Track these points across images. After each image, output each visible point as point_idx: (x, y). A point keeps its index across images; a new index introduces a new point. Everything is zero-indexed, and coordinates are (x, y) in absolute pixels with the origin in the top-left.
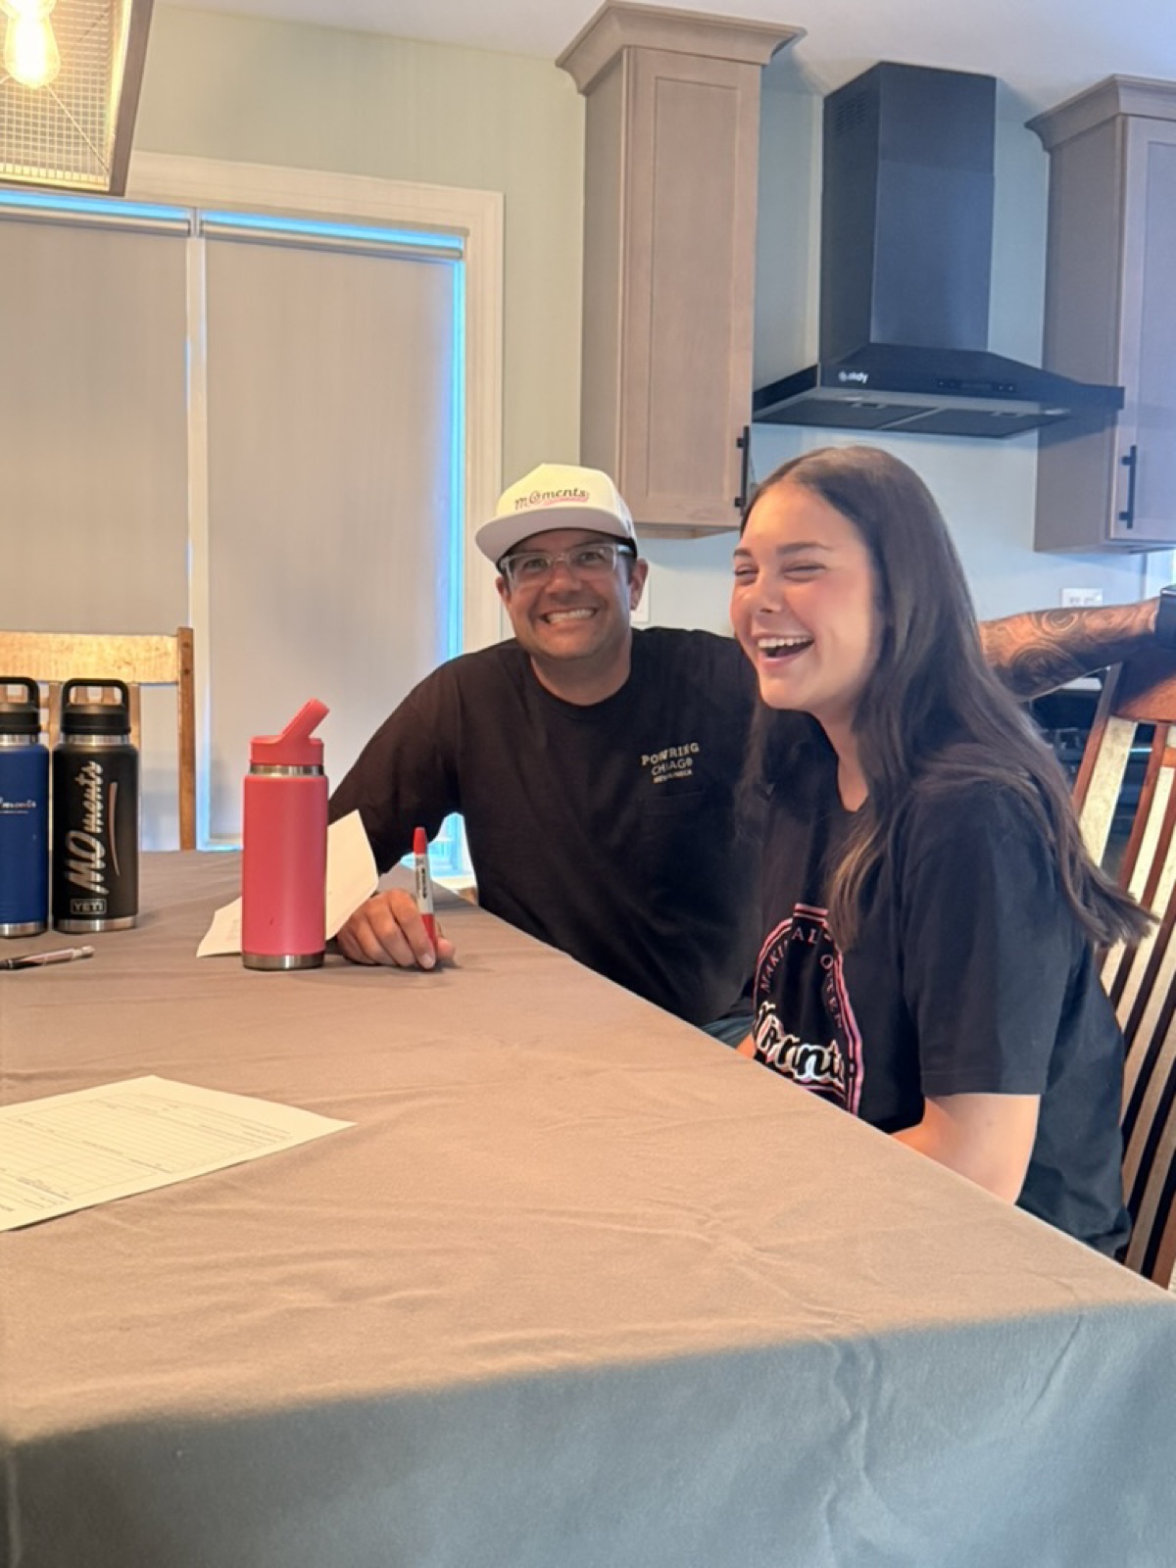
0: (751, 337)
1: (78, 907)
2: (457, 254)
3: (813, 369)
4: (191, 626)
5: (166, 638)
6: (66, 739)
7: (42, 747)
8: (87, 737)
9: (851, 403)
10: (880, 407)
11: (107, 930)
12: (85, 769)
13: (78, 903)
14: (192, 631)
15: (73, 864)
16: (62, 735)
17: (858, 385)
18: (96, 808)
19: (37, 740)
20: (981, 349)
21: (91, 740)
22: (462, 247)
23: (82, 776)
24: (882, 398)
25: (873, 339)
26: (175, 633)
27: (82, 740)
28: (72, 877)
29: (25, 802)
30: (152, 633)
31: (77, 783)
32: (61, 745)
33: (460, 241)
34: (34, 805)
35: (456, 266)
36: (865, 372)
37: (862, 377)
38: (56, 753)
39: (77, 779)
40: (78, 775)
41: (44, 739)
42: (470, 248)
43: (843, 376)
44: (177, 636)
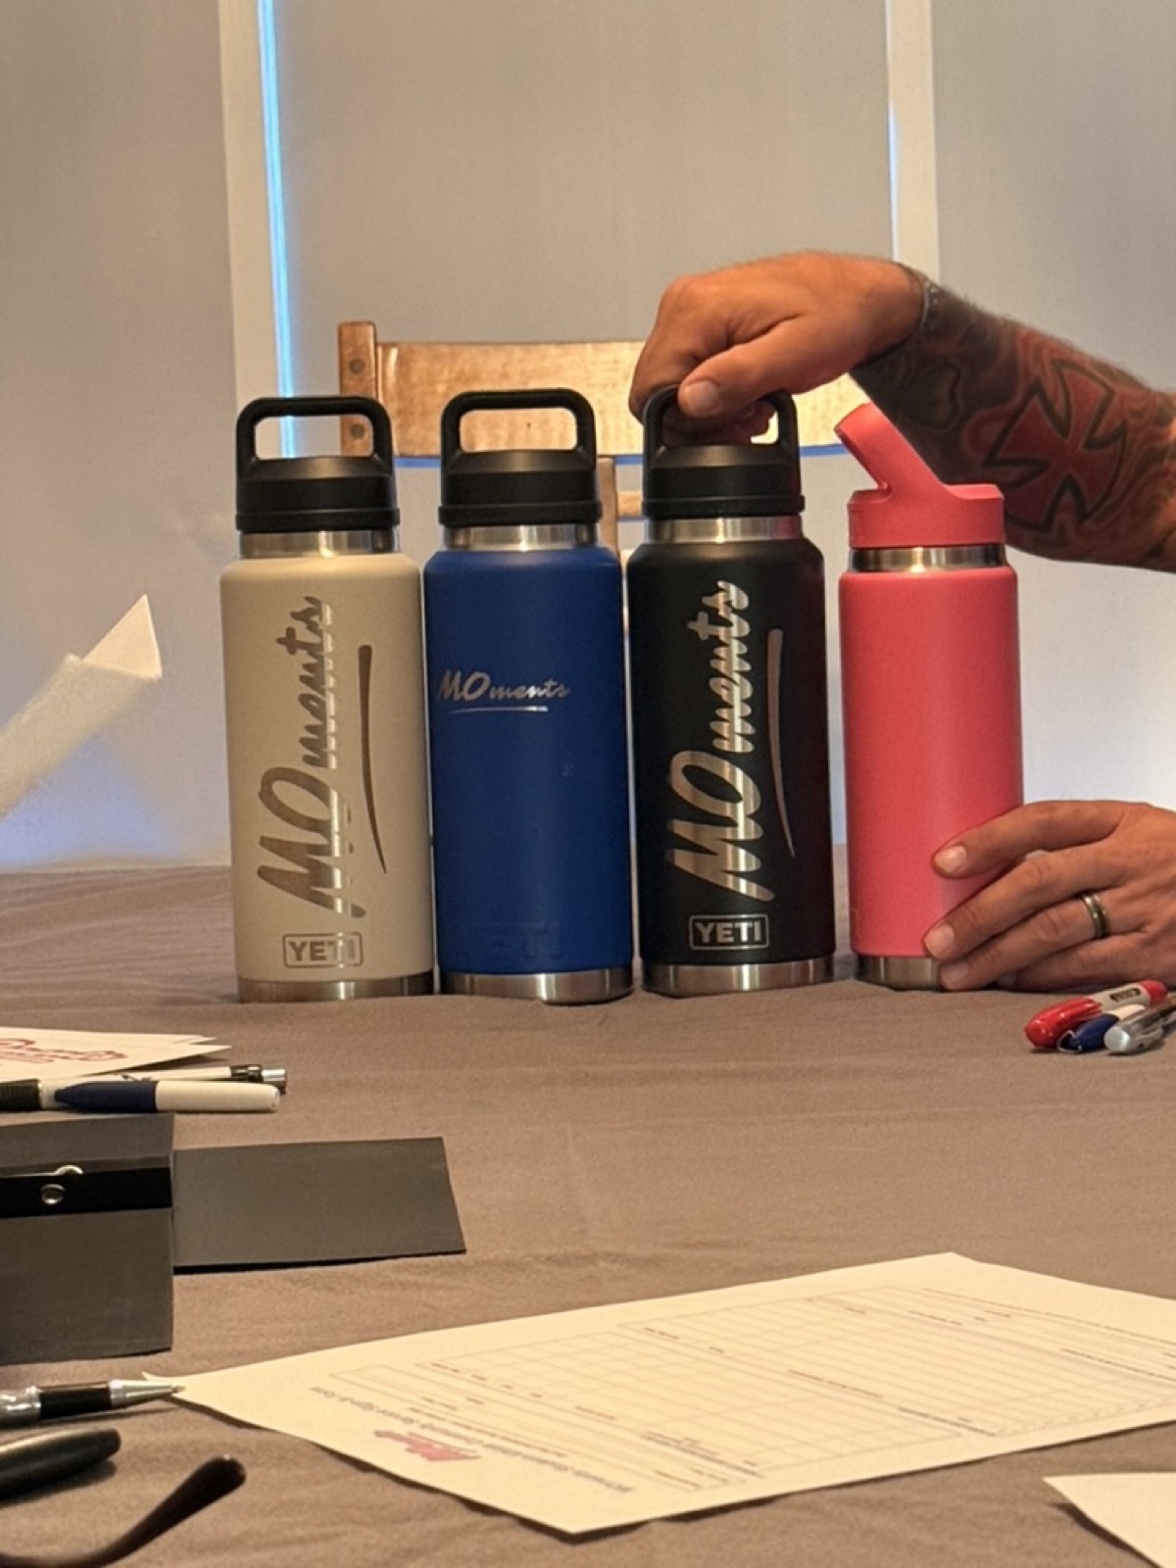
6: (656, 532)
7: (605, 552)
11: (770, 984)
12: (707, 601)
15: (682, 828)
16: (647, 523)
18: (737, 694)
19: (592, 537)
21: (711, 530)
23: (704, 618)
27: (695, 534)
31: (695, 634)
32: (645, 547)
38: (635, 567)
39: (692, 626)
40: (693, 617)
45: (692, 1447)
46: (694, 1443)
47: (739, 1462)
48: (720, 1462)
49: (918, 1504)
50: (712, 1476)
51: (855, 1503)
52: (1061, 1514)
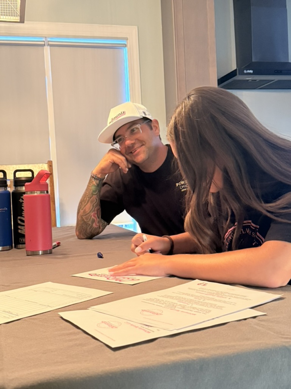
0: (216, 63)
1: (22, 240)
2: (125, 46)
3: (236, 70)
4: (51, 160)
5: (44, 164)
6: (15, 188)
7: (8, 191)
8: (21, 187)
9: (248, 80)
10: (257, 81)
12: (22, 197)
13: (22, 239)
14: (52, 161)
15: (19, 227)
16: (14, 187)
17: (250, 74)
19: (7, 189)
20: (286, 61)
21: (23, 188)
22: (126, 43)
23: (21, 199)
24: (258, 78)
25: (253, 61)
26: (47, 162)
27: (20, 188)
28: (20, 231)
29: (4, 208)
30: (40, 163)
31: (20, 202)
32: (14, 190)
33: (125, 42)
34: (7, 209)
35: (125, 49)
36: (252, 70)
37: (251, 71)
38: (12, 193)
39: (19, 200)
40: (20, 199)
41: (9, 189)
42: (128, 43)
43: (245, 72)
44: (48, 163)
45: (9, 312)
46: (10, 312)
47: (16, 314)
48: (13, 314)
49: (41, 318)
50: (11, 316)
51: (32, 319)
52: (60, 318)
